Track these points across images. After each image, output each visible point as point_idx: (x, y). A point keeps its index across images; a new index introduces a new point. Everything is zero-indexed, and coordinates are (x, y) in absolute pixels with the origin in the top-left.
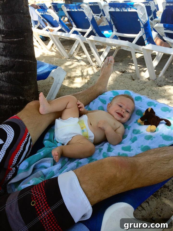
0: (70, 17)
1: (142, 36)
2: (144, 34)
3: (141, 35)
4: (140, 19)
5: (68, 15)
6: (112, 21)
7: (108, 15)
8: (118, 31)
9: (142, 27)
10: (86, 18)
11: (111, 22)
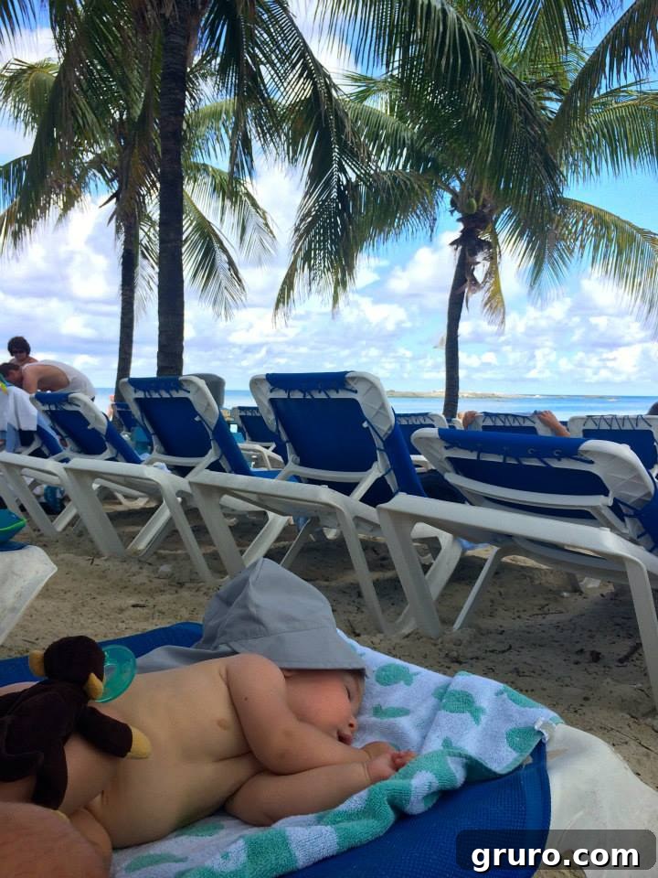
0: (145, 420)
1: (383, 477)
2: (389, 471)
3: (380, 475)
4: (368, 422)
5: (139, 413)
6: (280, 428)
7: (268, 410)
8: (303, 463)
9: (380, 450)
10: (197, 419)
11: (279, 431)
